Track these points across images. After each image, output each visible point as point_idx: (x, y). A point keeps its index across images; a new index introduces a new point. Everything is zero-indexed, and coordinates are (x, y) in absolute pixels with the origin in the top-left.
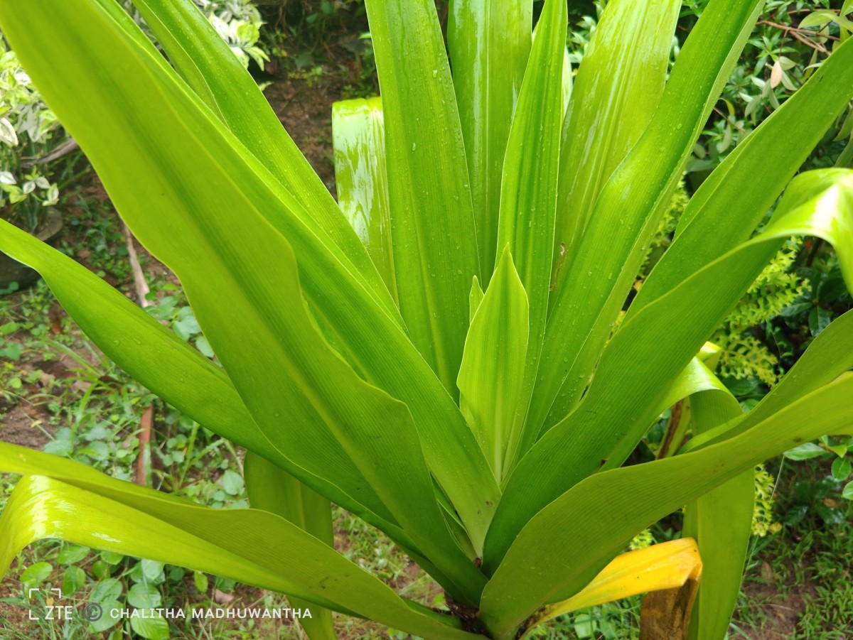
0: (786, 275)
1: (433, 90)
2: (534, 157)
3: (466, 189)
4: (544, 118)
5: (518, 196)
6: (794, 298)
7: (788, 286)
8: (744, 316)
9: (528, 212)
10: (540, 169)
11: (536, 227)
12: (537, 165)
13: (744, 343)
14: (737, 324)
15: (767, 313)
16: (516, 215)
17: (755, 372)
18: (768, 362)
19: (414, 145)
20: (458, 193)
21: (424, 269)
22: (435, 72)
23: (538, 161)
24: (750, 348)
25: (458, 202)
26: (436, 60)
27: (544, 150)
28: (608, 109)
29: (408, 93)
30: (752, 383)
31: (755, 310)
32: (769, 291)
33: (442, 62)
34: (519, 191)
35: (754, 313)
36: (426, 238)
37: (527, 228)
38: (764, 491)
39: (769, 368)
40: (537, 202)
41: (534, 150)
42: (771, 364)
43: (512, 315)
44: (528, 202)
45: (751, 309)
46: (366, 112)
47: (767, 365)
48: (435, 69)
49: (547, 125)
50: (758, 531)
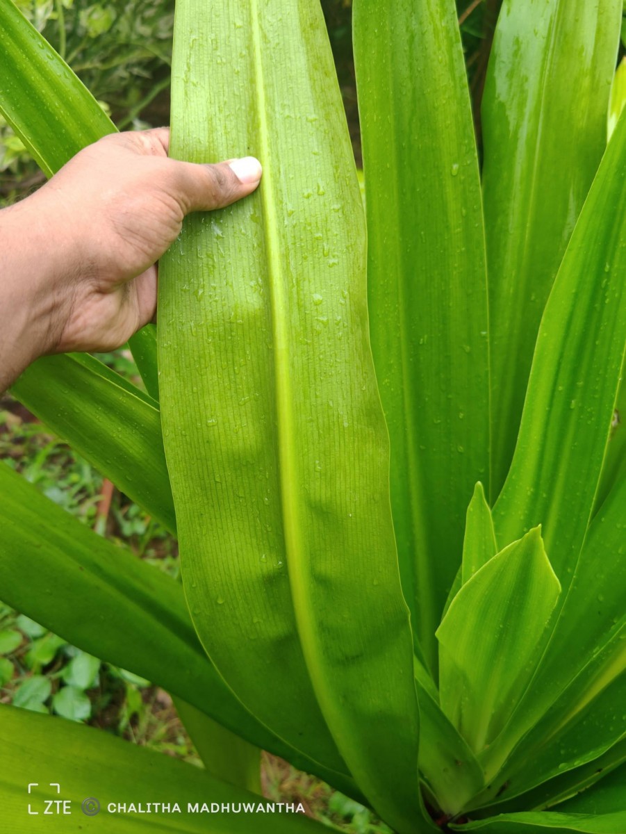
1: (451, 193)
3: (485, 337)
4: (613, 254)
5: (559, 364)
9: (572, 387)
10: (597, 330)
11: (581, 410)
16: (554, 390)
20: (470, 341)
21: (410, 438)
22: (455, 167)
25: (469, 354)
26: (459, 151)
33: (467, 153)
34: (561, 356)
36: (417, 396)
37: (567, 410)
40: (588, 374)
44: (575, 372)
48: (455, 162)
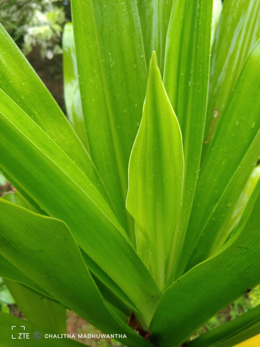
2: (192, 30)
3: (143, 59)
10: (197, 39)
11: (194, 86)
12: (195, 36)
16: (179, 76)
20: (136, 62)
21: (112, 122)
23: (195, 33)
25: (136, 69)
27: (200, 23)
28: (248, 15)
36: (113, 98)
37: (187, 88)
40: (195, 65)
41: (193, 24)
44: (188, 65)
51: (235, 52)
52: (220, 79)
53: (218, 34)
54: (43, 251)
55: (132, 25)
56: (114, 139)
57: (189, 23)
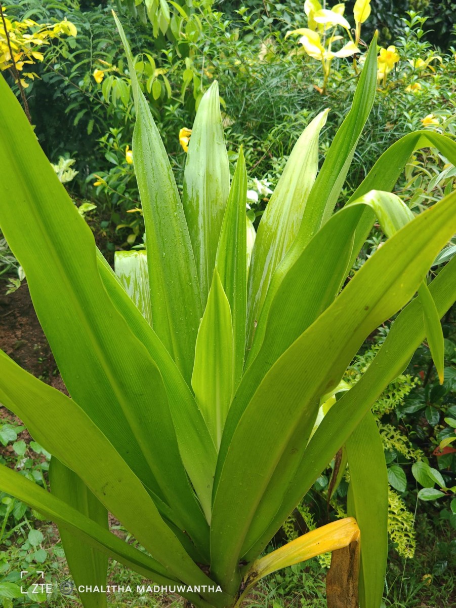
0: (404, 376)
1: (174, 223)
2: (233, 256)
4: (238, 235)
5: (225, 277)
6: (410, 389)
7: (406, 382)
8: (381, 404)
9: (232, 288)
11: (237, 296)
12: (235, 261)
13: (385, 428)
14: (377, 410)
15: (395, 401)
17: (394, 446)
18: (402, 440)
19: (164, 254)
20: (190, 281)
21: (171, 328)
22: (175, 214)
23: (235, 258)
24: (389, 431)
25: (191, 286)
26: (176, 208)
27: (239, 252)
28: (276, 245)
29: (160, 225)
30: (393, 455)
31: (387, 400)
32: (395, 387)
33: (179, 208)
34: (225, 274)
35: (386, 402)
36: (172, 309)
37: (232, 297)
38: (408, 525)
39: (403, 444)
40: (237, 281)
41: (233, 252)
42: (404, 442)
43: (222, 319)
44: (232, 281)
45: (385, 400)
46: (136, 256)
47: (402, 442)
48: (175, 212)
49: (239, 238)
50: (408, 554)
51: (268, 274)
52: (257, 296)
53: (253, 260)
54: (143, 395)
55: (187, 253)
56: (173, 342)
57: (231, 252)
